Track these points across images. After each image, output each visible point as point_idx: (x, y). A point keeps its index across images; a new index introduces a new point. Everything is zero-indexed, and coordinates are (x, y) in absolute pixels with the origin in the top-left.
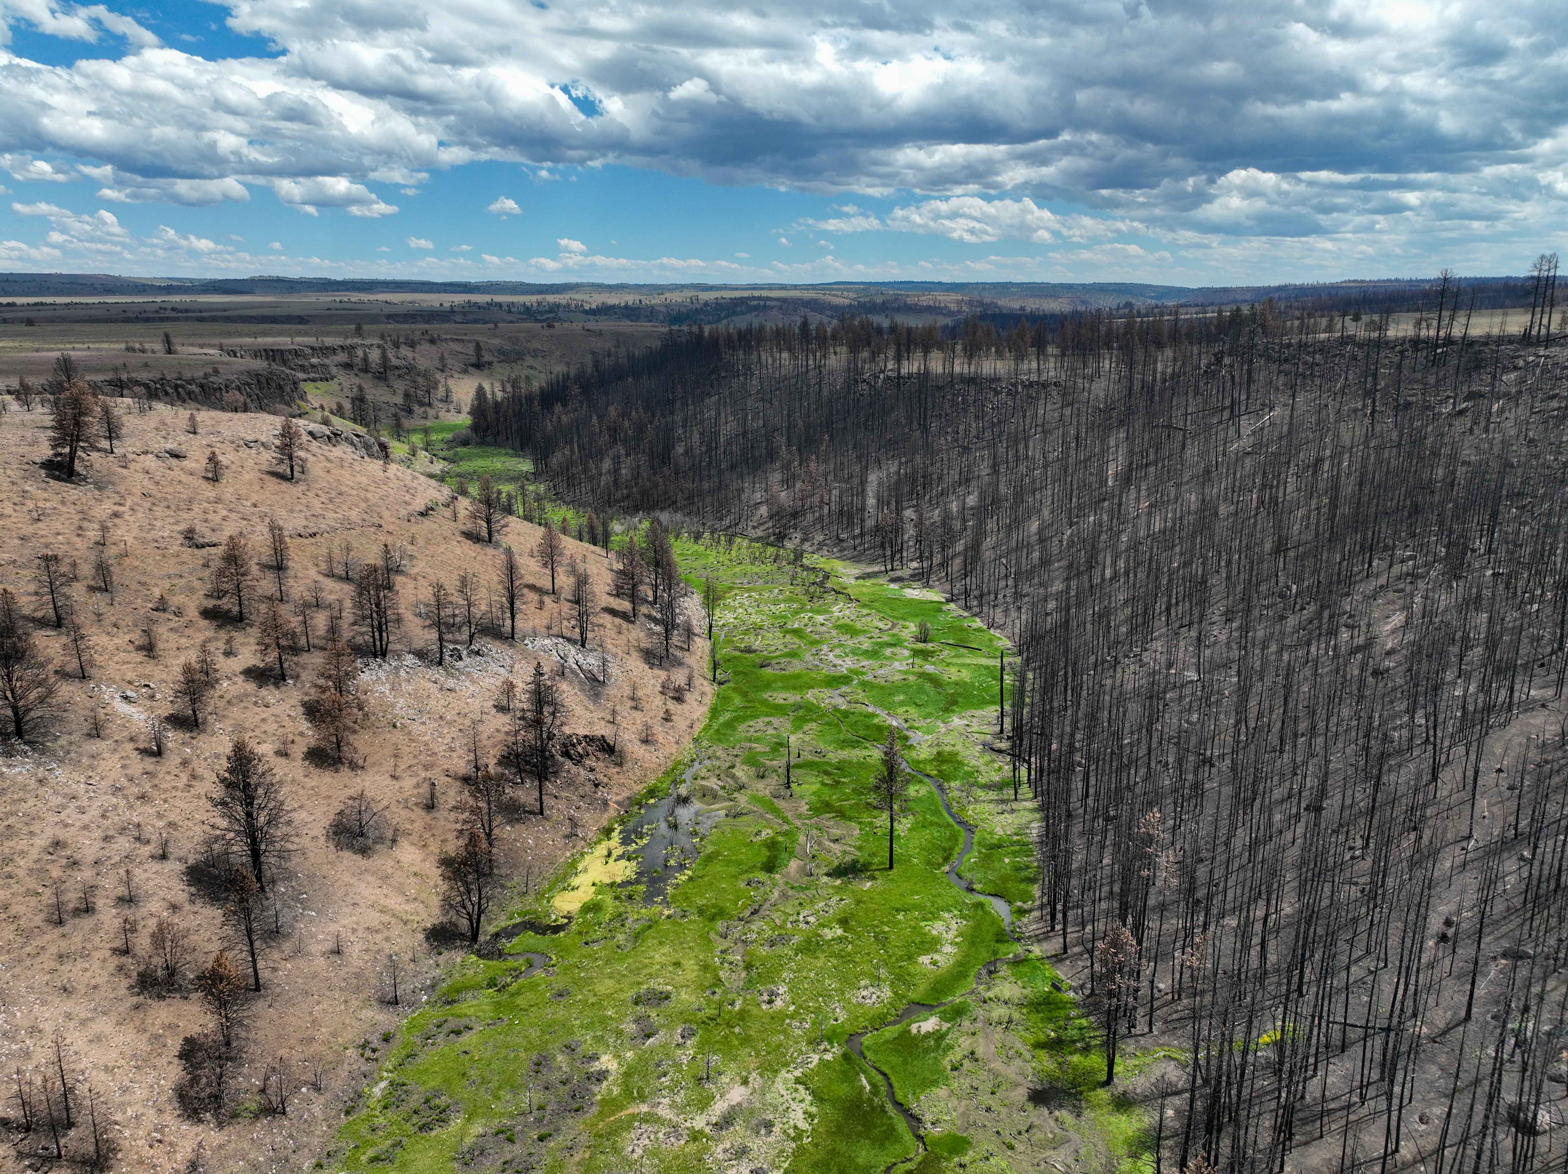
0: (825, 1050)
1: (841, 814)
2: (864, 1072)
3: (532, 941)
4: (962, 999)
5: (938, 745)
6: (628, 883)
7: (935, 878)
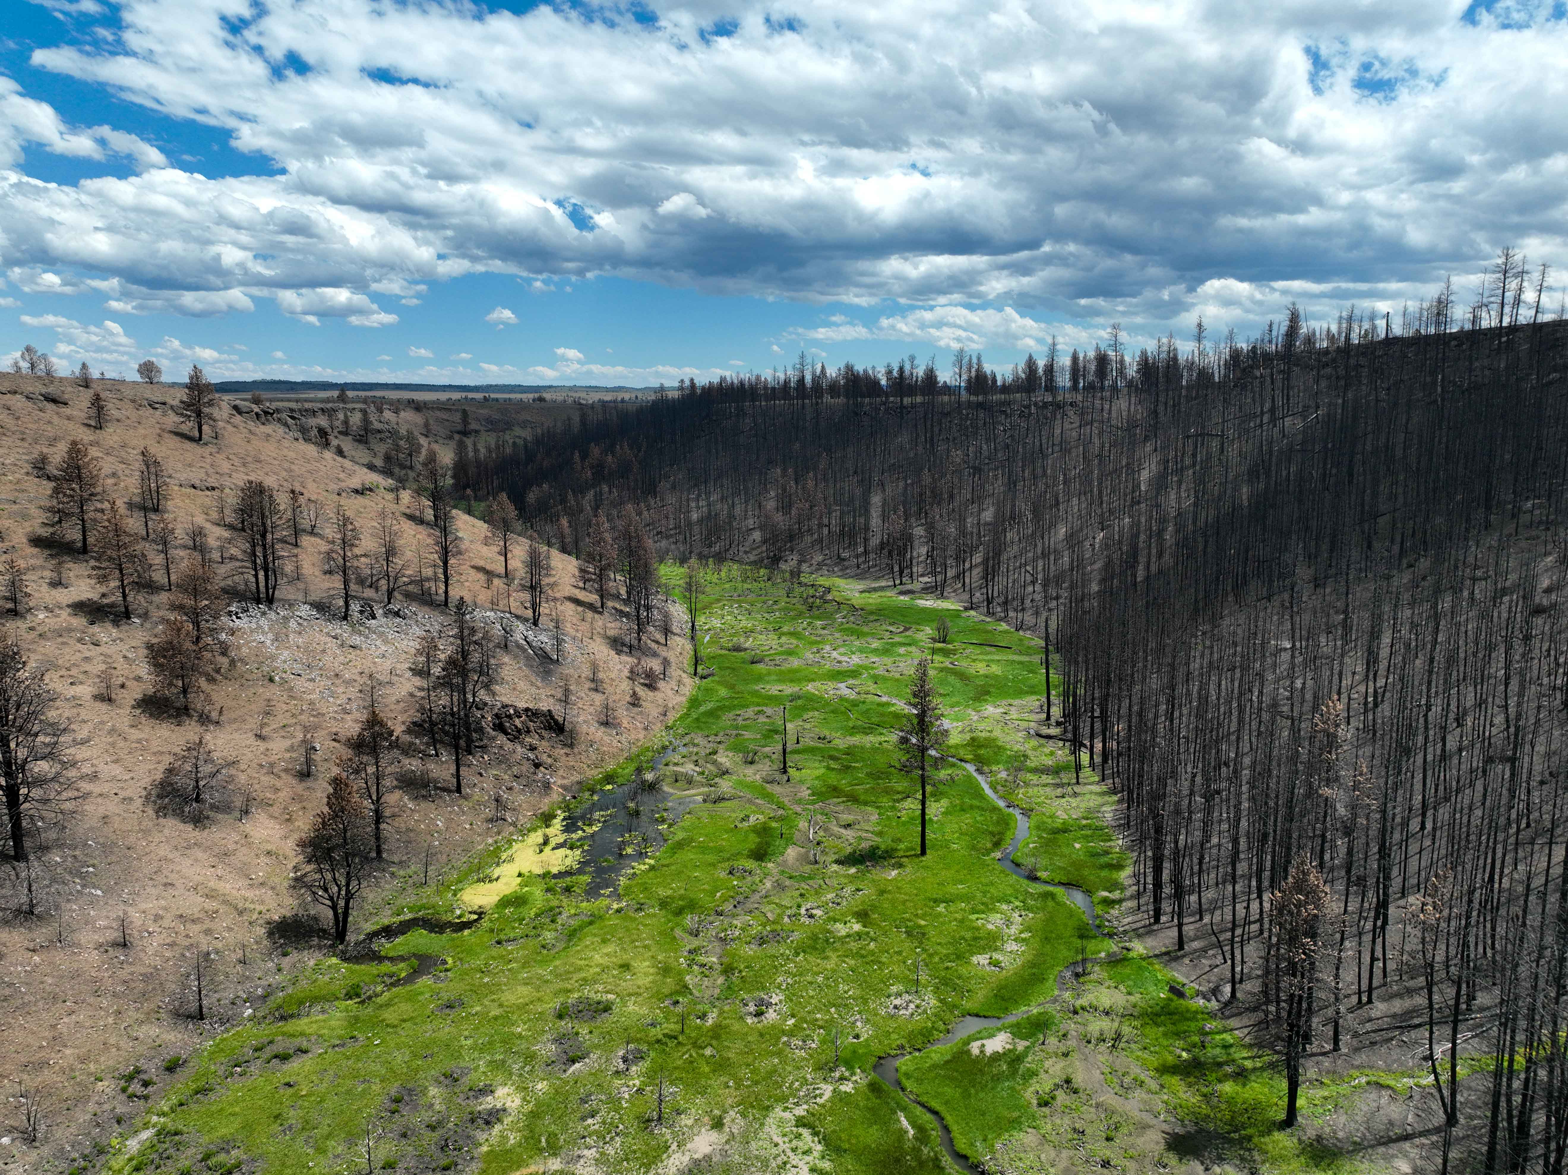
0: (842, 1079)
1: (853, 799)
2: (904, 1109)
3: (422, 941)
4: (1041, 1009)
5: (971, 731)
6: (568, 873)
7: (984, 865)
